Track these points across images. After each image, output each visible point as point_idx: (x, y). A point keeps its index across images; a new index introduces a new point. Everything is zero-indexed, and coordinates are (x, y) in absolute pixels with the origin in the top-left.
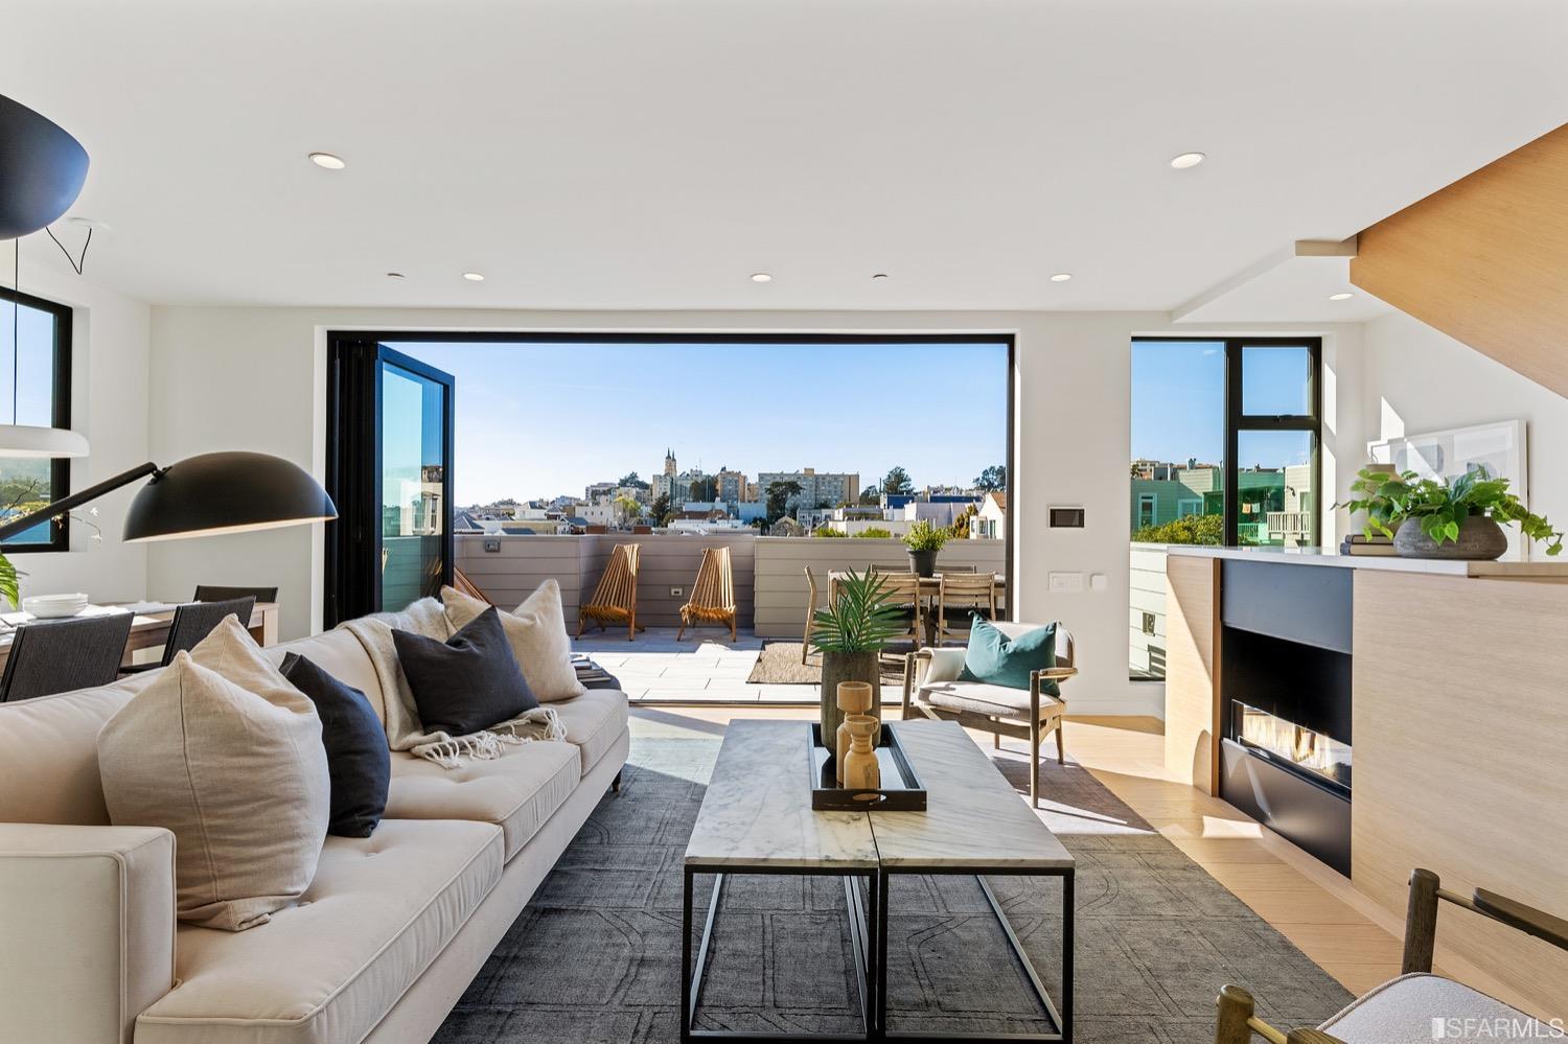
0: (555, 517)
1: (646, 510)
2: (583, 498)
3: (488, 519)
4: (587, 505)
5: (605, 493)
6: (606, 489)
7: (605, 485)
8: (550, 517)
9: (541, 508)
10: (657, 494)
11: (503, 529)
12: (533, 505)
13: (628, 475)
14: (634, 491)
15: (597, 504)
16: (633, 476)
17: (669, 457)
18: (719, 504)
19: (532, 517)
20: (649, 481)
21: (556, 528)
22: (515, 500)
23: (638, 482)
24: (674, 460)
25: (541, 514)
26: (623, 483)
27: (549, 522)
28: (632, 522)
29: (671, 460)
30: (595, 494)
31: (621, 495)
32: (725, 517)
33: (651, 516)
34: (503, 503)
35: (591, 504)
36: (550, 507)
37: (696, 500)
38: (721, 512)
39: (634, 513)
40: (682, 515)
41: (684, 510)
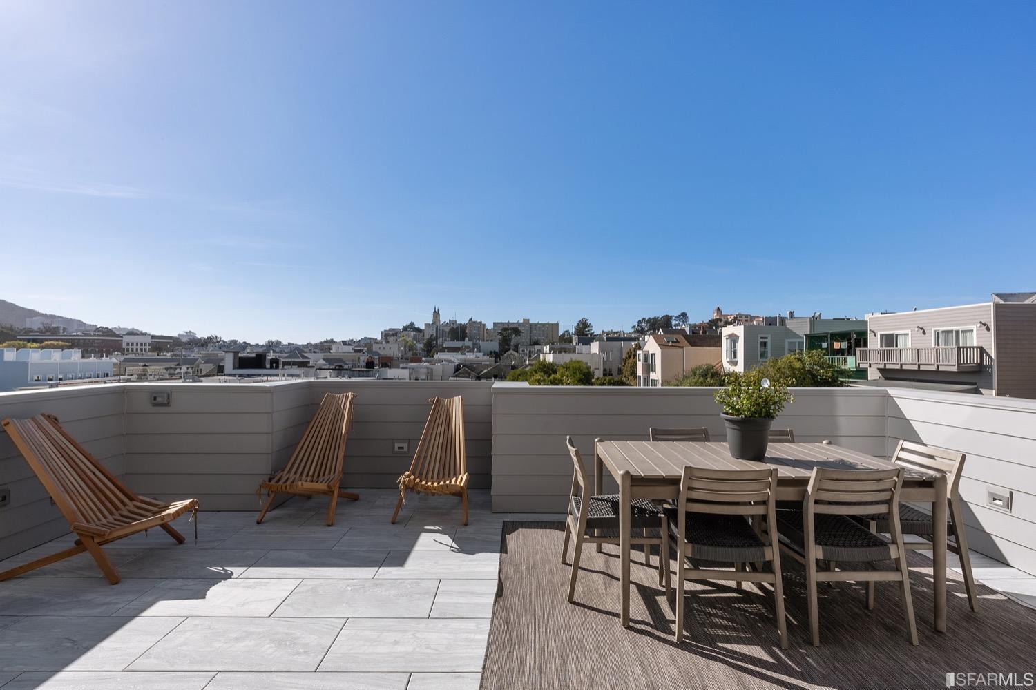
0: (359, 351)
1: (420, 346)
2: (379, 338)
3: (314, 352)
4: (381, 343)
5: (393, 335)
6: (394, 332)
7: (394, 330)
8: (355, 351)
9: (350, 345)
10: (427, 336)
11: (324, 359)
12: (344, 343)
13: (408, 323)
14: (412, 333)
15: (387, 342)
16: (412, 324)
17: (435, 311)
18: (467, 342)
19: (344, 351)
20: (422, 327)
21: (359, 358)
22: (334, 340)
23: (415, 328)
24: (439, 314)
25: (350, 349)
26: (405, 328)
27: (355, 354)
28: (410, 354)
29: (436, 314)
30: (387, 335)
31: (403, 336)
32: (471, 351)
33: (423, 350)
34: (325, 342)
35: (384, 342)
36: (356, 344)
37: (453, 340)
38: (468, 347)
39: (411, 348)
40: (443, 350)
41: (444, 346)
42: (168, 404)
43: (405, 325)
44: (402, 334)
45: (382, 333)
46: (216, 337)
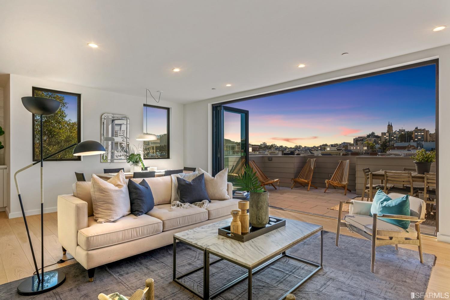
0: (340, 150)
1: (378, 146)
2: (352, 142)
3: (317, 151)
4: (354, 145)
5: (361, 140)
6: (362, 139)
7: (361, 137)
8: (338, 150)
9: (335, 146)
10: (383, 140)
11: (321, 154)
12: (332, 146)
13: (371, 133)
14: (373, 139)
15: (357, 144)
16: (373, 133)
17: (389, 125)
18: (412, 143)
19: (332, 150)
20: (380, 135)
21: (340, 154)
22: (327, 144)
23: (375, 136)
24: (391, 126)
25: (335, 148)
26: (368, 136)
27: (338, 151)
28: (370, 151)
29: (390, 127)
30: (357, 141)
31: (367, 141)
32: (415, 148)
33: (380, 148)
34: (323, 145)
35: (355, 145)
36: (339, 146)
37: (401, 142)
38: (413, 146)
39: (372, 147)
40: (393, 148)
41: (395, 146)
42: (271, 160)
43: (368, 134)
44: (366, 140)
45: (354, 139)
46: (274, 144)
